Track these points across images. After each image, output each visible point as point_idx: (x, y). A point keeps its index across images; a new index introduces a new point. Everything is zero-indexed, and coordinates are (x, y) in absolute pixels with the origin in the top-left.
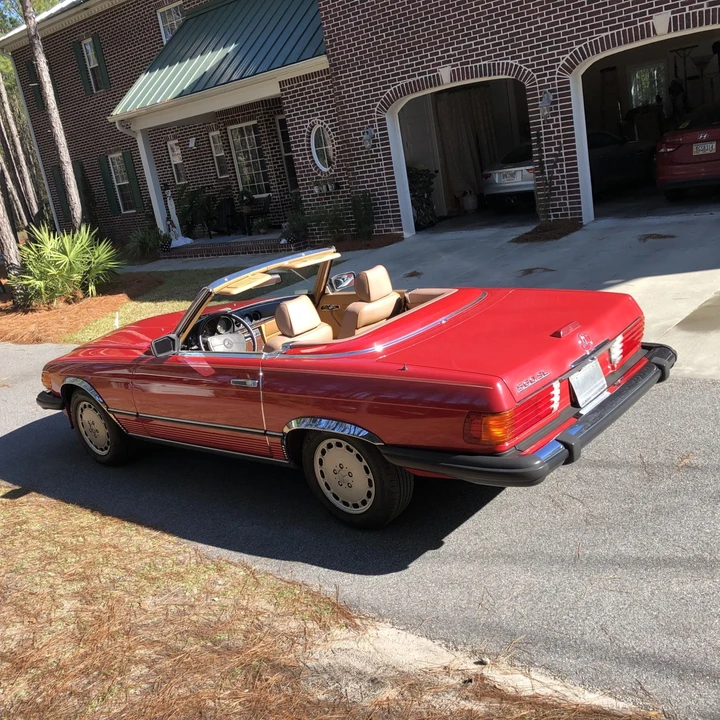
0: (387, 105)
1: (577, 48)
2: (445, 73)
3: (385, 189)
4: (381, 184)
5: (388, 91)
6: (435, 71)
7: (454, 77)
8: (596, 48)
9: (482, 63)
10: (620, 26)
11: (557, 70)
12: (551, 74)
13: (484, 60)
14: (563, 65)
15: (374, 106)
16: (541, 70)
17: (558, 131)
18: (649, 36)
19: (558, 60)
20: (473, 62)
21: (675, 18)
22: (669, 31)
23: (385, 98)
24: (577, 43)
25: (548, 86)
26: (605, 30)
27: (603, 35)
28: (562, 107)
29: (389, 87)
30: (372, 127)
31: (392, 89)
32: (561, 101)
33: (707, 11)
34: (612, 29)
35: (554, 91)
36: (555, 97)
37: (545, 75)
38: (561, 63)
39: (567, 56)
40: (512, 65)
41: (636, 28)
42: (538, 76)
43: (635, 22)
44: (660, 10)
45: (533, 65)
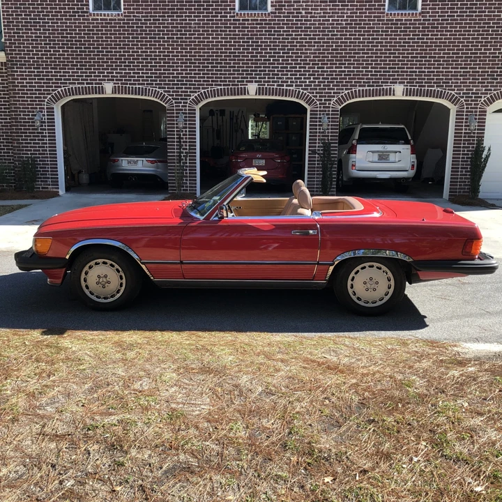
0: (57, 98)
1: (203, 91)
2: (108, 87)
3: (47, 157)
4: (44, 154)
5: (59, 89)
6: (101, 84)
7: (114, 91)
8: (214, 94)
9: (137, 86)
10: (229, 85)
11: (188, 101)
12: (184, 103)
13: (139, 84)
14: (193, 99)
15: (46, 98)
16: (178, 99)
17: (186, 138)
18: (245, 94)
19: (190, 96)
20: (130, 84)
21: (259, 88)
22: (256, 94)
23: (55, 94)
24: (203, 88)
25: (182, 110)
26: (220, 85)
27: (219, 87)
28: (189, 124)
29: (60, 87)
30: (42, 112)
31: (63, 88)
32: (189, 121)
33: (276, 89)
34: (224, 85)
35: (186, 113)
36: (186, 117)
37: (181, 103)
39: (196, 95)
40: (159, 92)
41: (238, 88)
42: (175, 103)
43: (238, 85)
44: (252, 82)
45: (173, 95)
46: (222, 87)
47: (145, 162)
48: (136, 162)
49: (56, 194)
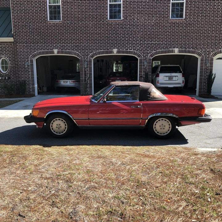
0: (34, 56)
1: (94, 52)
2: (56, 51)
3: (30, 80)
4: (29, 79)
5: (35, 52)
6: (53, 50)
7: (58, 53)
8: (99, 53)
9: (68, 51)
10: (105, 50)
11: (89, 56)
12: (87, 57)
14: (90, 56)
15: (30, 56)
16: (84, 56)
17: (88, 72)
18: (112, 53)
19: (89, 54)
20: (65, 50)
21: (118, 51)
22: (117, 53)
23: (34, 54)
24: (95, 51)
25: (86, 60)
27: (101, 51)
28: (89, 66)
29: (36, 51)
30: (28, 62)
31: (37, 52)
32: (89, 64)
33: (125, 51)
35: (88, 61)
36: (88, 63)
38: (90, 55)
39: (92, 54)
40: (76, 53)
41: (109, 51)
42: (83, 57)
43: (109, 50)
44: (115, 48)
45: (82, 54)
46: (103, 50)
47: (71, 82)
48: (67, 82)
49: (34, 95)
